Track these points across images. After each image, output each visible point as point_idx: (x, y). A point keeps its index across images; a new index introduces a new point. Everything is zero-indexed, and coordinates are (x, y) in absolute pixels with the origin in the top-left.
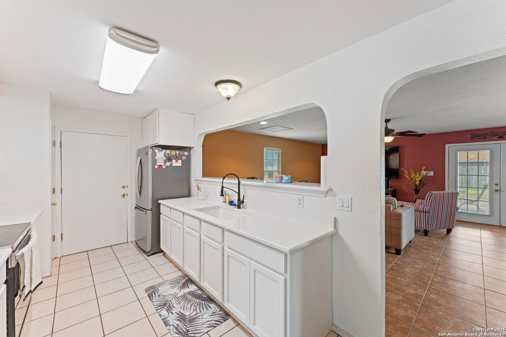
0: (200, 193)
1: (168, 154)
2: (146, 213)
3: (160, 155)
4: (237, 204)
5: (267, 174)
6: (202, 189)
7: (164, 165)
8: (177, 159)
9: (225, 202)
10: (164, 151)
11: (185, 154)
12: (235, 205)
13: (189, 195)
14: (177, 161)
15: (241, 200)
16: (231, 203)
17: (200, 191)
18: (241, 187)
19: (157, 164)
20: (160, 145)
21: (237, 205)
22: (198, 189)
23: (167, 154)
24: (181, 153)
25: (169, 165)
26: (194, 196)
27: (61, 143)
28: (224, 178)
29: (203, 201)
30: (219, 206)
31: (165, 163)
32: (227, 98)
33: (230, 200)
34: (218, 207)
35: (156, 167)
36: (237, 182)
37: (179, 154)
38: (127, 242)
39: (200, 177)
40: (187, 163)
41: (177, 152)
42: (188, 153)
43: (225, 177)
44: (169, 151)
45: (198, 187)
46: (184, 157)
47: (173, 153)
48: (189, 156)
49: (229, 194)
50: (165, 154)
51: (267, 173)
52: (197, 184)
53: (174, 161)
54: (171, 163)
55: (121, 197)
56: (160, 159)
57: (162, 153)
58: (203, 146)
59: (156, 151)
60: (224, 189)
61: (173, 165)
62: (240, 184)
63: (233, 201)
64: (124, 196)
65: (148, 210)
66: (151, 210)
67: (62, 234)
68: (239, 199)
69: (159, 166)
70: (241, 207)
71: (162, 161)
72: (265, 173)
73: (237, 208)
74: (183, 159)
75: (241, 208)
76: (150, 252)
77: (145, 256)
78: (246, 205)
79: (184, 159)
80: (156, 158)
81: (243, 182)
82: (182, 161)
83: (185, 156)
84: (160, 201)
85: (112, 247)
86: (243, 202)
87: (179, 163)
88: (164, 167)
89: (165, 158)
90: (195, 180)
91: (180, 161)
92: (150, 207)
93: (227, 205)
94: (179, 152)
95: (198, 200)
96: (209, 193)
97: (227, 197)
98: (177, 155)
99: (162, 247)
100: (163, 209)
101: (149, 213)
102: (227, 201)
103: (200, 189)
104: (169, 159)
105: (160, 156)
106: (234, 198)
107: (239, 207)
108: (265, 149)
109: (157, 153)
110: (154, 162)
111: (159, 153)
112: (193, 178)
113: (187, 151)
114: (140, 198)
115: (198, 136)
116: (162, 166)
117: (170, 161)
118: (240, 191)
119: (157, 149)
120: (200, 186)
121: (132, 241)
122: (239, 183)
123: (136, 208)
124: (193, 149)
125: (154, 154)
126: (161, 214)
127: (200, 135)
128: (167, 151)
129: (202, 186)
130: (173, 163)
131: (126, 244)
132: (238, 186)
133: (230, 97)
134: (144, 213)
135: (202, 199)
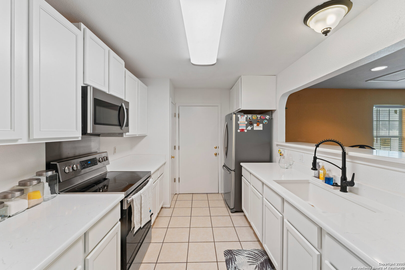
0: (282, 160)
1: (250, 118)
2: (230, 173)
3: (242, 119)
4: (339, 184)
5: (379, 141)
6: (285, 155)
7: (246, 129)
8: (258, 123)
9: (319, 178)
10: (246, 116)
11: (267, 118)
12: (336, 185)
13: (270, 160)
14: (258, 125)
15: (349, 178)
16: (328, 180)
17: (283, 158)
18: (347, 160)
19: (240, 128)
20: (242, 110)
21: (339, 186)
22: (281, 155)
23: (248, 118)
24: (262, 117)
25: (250, 129)
26: (276, 162)
27: (179, 114)
28: (317, 146)
29: (286, 170)
30: (308, 180)
31: (247, 127)
32: (323, 33)
33: (327, 176)
34: (308, 182)
35: (239, 131)
36: (340, 152)
37: (260, 117)
38: (218, 193)
39: (282, 142)
40: (269, 128)
41: (258, 116)
42: (269, 117)
43: (320, 144)
44: (251, 115)
45: (280, 153)
46: (266, 121)
47: (254, 117)
48: (271, 120)
49: (325, 167)
50: (247, 118)
51: (379, 139)
52: (279, 149)
53: (255, 125)
54: (252, 127)
55: (214, 155)
56: (242, 123)
57: (244, 118)
58: (286, 108)
59: (239, 116)
60: (318, 161)
61: (254, 129)
62: (346, 156)
63: (332, 178)
64: (216, 154)
65: (232, 170)
66: (235, 171)
67: (179, 178)
68: (344, 178)
69: (241, 130)
70: (347, 190)
71: (244, 125)
72: (375, 139)
73: (341, 191)
74: (264, 123)
75: (347, 192)
76: (233, 209)
77: (230, 211)
78: (357, 189)
79: (266, 123)
80: (239, 122)
81: (351, 152)
82: (264, 125)
83: (267, 119)
84: (242, 164)
85: (208, 195)
86: (352, 183)
87: (260, 127)
88: (246, 131)
89: (246, 123)
90: (277, 145)
91: (261, 125)
92: (233, 168)
93: (321, 182)
94: (260, 116)
95: (281, 167)
96: (294, 161)
97: (322, 172)
98: (259, 119)
99: (243, 208)
100: (244, 172)
101: (233, 173)
102: (322, 176)
103: (283, 155)
104: (251, 123)
105: (242, 121)
106: (333, 174)
107: (344, 190)
108: (374, 107)
109: (240, 118)
110: (237, 126)
111: (241, 118)
112: (275, 143)
113: (268, 115)
114: (227, 158)
115: (281, 97)
116: (244, 130)
117: (252, 125)
118: (346, 166)
119: (239, 114)
120: (283, 152)
121: (222, 193)
122: (344, 154)
123: (224, 166)
124: (276, 112)
125: (237, 119)
126: (242, 176)
127: (284, 95)
128: (248, 115)
129: (286, 153)
130: (254, 127)
131: (217, 195)
132: (341, 159)
133: (328, 29)
134: (229, 172)
135: (286, 167)
